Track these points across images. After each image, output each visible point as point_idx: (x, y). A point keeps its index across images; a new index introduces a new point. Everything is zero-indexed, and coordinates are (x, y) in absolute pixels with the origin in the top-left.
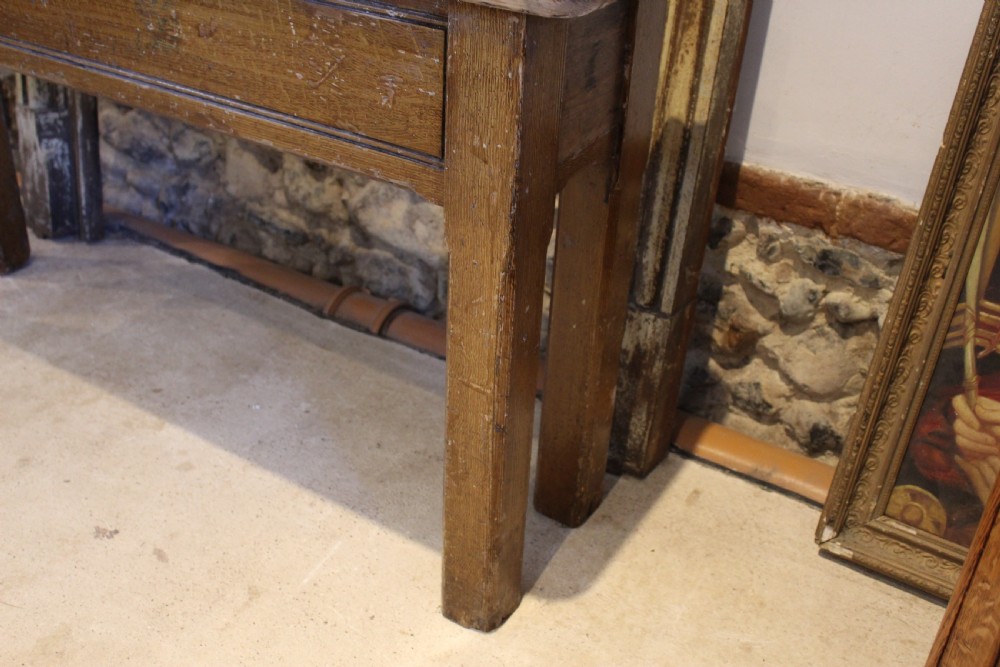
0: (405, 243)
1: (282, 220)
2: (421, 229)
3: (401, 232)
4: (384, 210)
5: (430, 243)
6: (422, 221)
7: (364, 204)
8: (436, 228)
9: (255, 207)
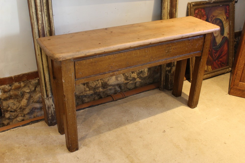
0: (116, 83)
1: (89, 93)
2: (119, 79)
3: (115, 81)
4: (112, 79)
5: (121, 80)
6: (119, 77)
7: (108, 80)
8: (122, 77)
9: (81, 94)
